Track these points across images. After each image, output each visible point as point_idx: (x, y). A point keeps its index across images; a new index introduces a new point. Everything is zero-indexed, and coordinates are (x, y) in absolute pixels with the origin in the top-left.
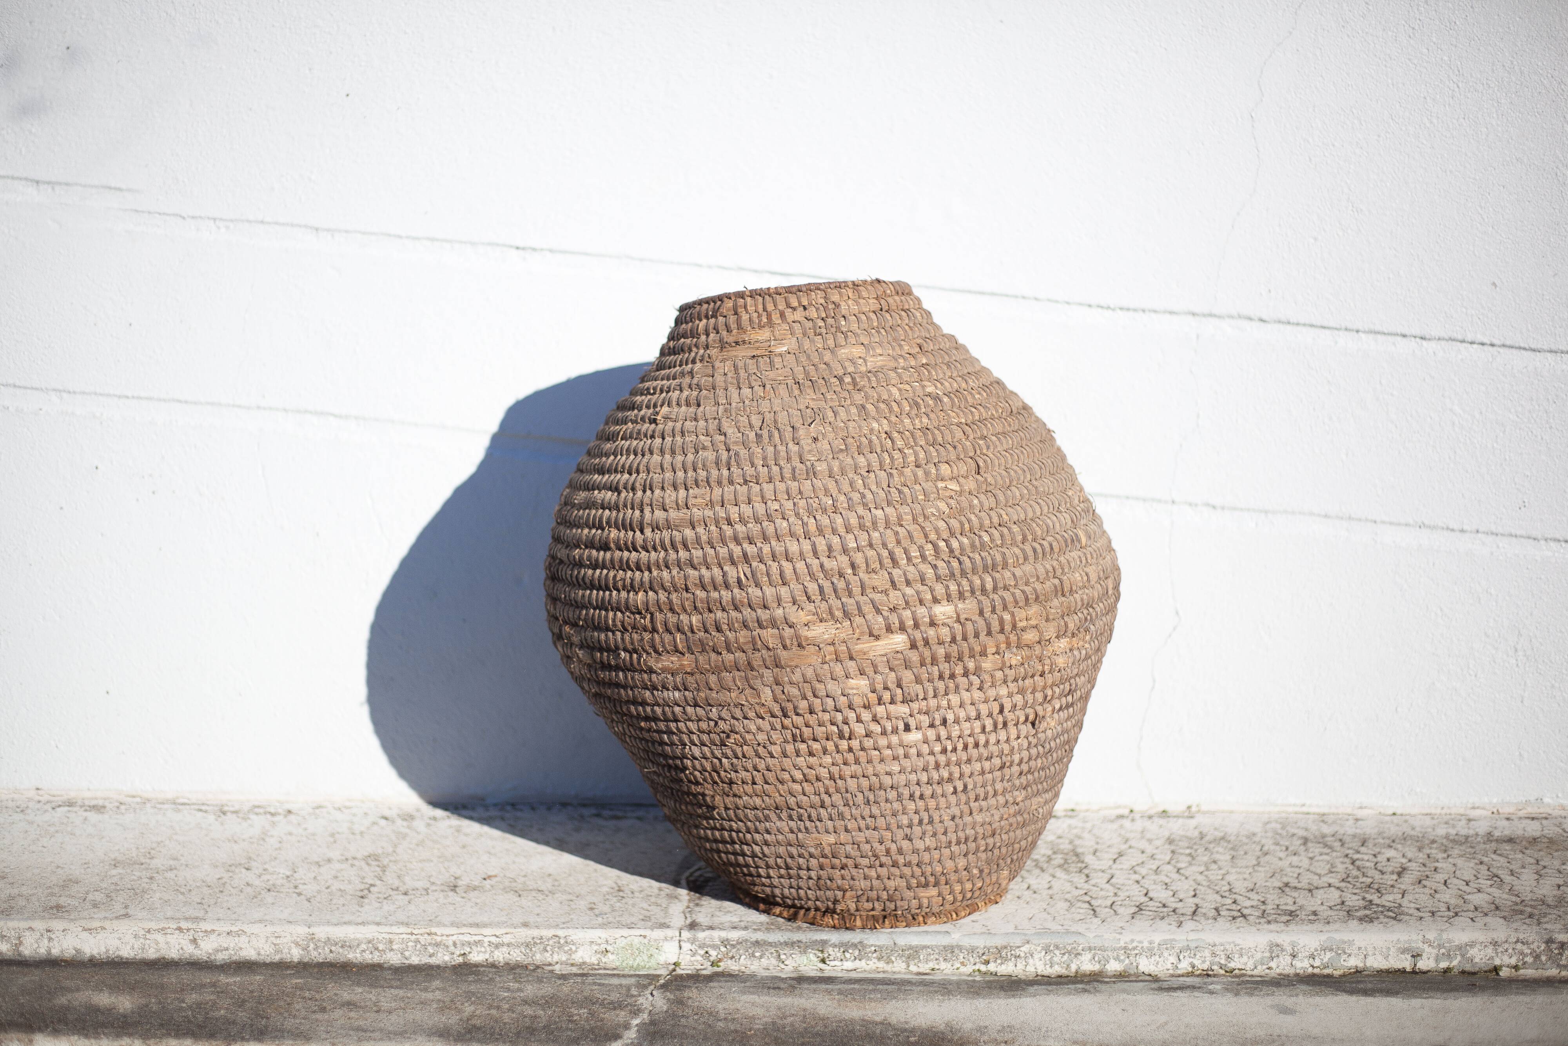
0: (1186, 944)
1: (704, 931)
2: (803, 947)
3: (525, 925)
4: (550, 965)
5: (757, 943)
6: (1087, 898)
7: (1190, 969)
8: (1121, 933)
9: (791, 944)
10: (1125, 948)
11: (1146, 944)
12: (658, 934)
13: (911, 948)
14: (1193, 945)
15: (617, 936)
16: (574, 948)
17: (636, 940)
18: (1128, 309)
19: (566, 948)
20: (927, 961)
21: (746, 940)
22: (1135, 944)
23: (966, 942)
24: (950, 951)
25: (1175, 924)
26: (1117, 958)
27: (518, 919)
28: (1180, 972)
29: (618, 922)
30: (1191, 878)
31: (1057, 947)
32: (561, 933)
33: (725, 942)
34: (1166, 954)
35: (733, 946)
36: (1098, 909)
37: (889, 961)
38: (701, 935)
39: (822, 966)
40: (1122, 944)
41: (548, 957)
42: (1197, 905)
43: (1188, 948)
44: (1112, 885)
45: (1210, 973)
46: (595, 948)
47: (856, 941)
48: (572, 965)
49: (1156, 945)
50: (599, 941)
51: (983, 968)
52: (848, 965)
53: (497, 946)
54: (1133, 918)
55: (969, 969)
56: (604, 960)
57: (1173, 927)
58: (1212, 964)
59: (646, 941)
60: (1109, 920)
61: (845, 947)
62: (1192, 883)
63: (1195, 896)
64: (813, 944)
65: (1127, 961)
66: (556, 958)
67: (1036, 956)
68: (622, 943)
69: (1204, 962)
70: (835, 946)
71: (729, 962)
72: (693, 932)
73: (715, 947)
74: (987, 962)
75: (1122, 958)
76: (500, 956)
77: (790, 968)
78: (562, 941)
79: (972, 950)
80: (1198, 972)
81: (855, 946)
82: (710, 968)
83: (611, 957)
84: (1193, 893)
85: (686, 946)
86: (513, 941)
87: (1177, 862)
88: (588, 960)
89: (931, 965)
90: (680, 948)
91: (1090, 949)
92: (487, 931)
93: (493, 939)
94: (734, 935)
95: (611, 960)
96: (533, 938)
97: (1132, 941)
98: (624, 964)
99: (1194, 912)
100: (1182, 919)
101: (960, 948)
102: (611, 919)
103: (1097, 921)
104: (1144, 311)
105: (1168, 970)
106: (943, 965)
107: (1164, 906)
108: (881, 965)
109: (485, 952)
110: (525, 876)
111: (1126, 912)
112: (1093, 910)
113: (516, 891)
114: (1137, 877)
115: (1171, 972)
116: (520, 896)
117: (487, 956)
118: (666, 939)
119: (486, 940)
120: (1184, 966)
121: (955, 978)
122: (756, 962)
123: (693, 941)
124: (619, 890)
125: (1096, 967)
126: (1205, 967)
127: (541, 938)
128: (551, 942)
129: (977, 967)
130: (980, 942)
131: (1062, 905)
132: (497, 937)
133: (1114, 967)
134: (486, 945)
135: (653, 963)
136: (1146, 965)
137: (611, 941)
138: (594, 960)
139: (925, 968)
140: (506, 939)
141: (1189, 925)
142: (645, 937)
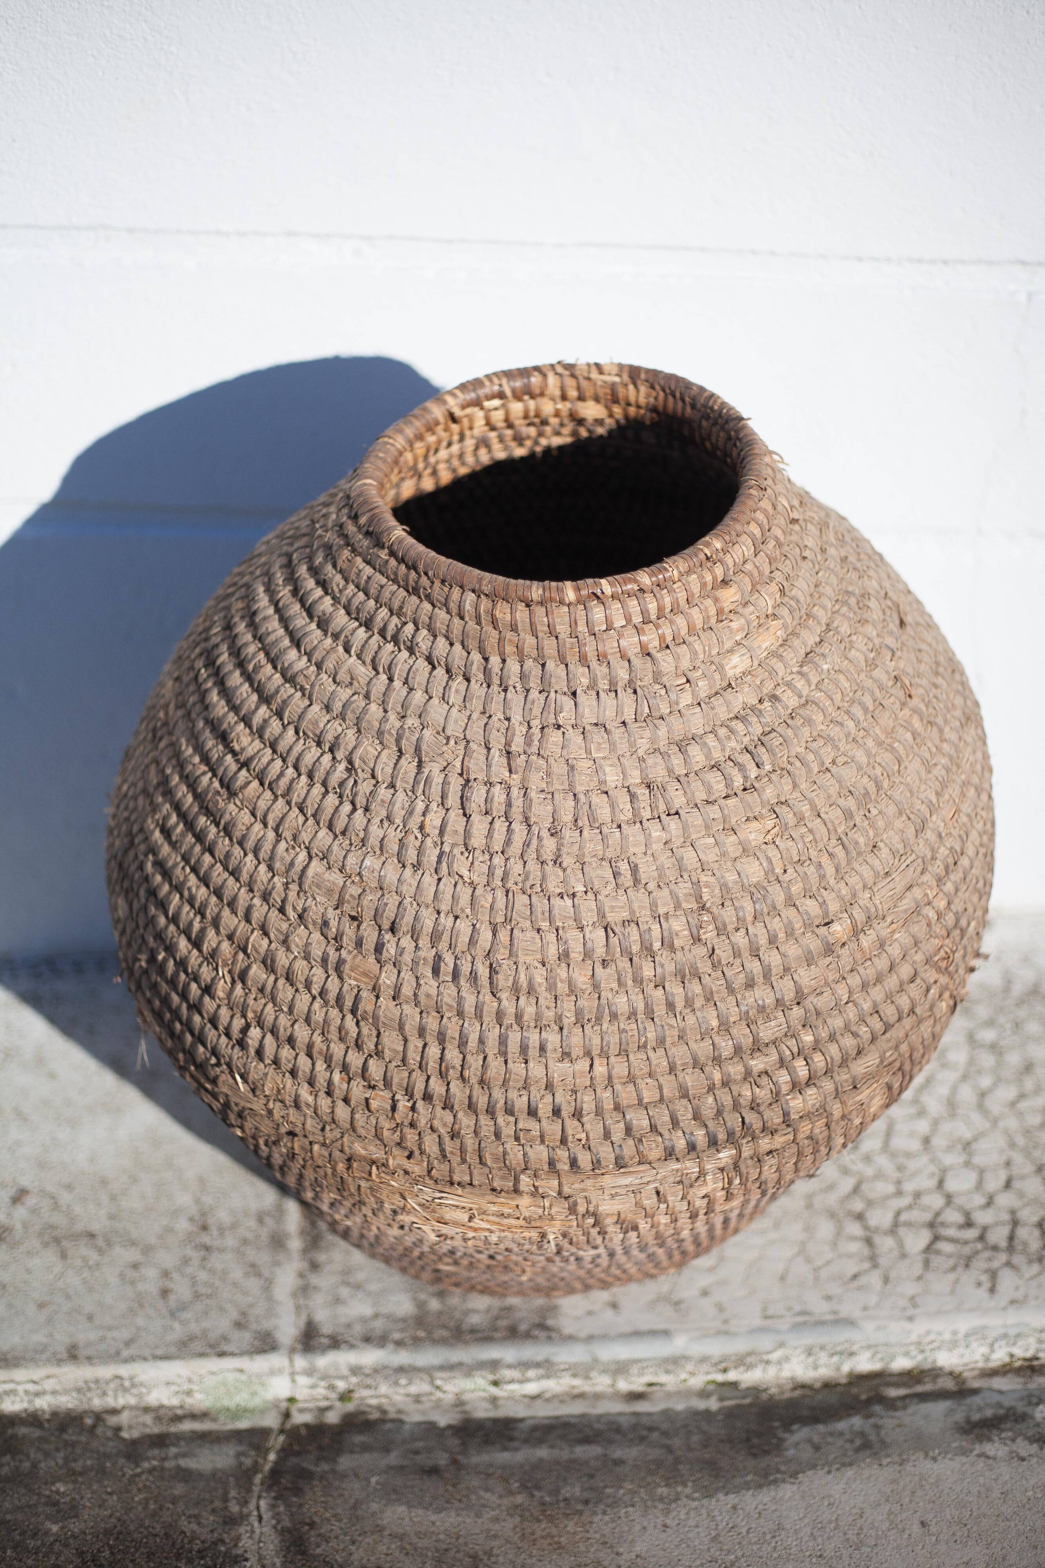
0: (1002, 1331)
1: (325, 1349)
2: (468, 1370)
3: (73, 1355)
4: (115, 1412)
5: (401, 1370)
6: (858, 1205)
7: (1007, 1359)
8: (911, 1319)
9: (449, 1367)
10: (919, 1343)
11: (947, 1336)
12: (260, 1364)
13: (617, 1362)
14: (1013, 1332)
15: (203, 1372)
16: (144, 1390)
17: (231, 1377)
18: (920, 261)
19: (135, 1391)
20: (641, 1374)
21: (385, 1367)
22: (932, 1337)
23: (697, 1349)
24: (673, 1362)
25: (984, 1278)
26: (907, 1354)
27: (61, 1340)
28: (993, 1364)
29: (205, 1332)
30: (1001, 1124)
31: (822, 1348)
32: (124, 1370)
33: (355, 1370)
34: (974, 1345)
35: (367, 1375)
36: (878, 1240)
37: (587, 1377)
38: (324, 1361)
39: (494, 1390)
40: (914, 1338)
41: (111, 1402)
42: (1013, 1212)
43: (1005, 1336)
44: (893, 1155)
45: (1035, 1363)
46: (174, 1388)
47: (540, 1358)
48: (147, 1410)
49: (961, 1336)
50: (178, 1381)
51: (720, 1378)
52: (531, 1388)
53: (37, 1394)
54: (927, 1264)
55: (697, 1382)
56: (189, 1401)
57: (983, 1293)
58: (1038, 1351)
59: (243, 1377)
60: (893, 1274)
61: (525, 1365)
62: (1002, 1142)
63: (1008, 1185)
64: (483, 1365)
65: (920, 1357)
66: (121, 1402)
67: (794, 1360)
68: (210, 1381)
69: (1027, 1350)
70: (510, 1366)
71: (365, 1393)
72: (309, 1356)
73: (343, 1378)
74: (725, 1371)
75: (914, 1353)
76: (43, 1404)
77: (449, 1398)
78: (127, 1384)
79: (703, 1360)
80: (1018, 1364)
81: (538, 1365)
82: (338, 1404)
83: (198, 1396)
84: (1003, 1176)
85: (302, 1380)
86: (58, 1388)
87: (979, 1072)
88: (166, 1402)
89: (648, 1379)
90: (293, 1381)
91: (869, 1347)
92: (20, 1374)
93: (31, 1387)
94: (370, 1357)
95: (200, 1400)
96: (86, 1382)
97: (928, 1333)
98: (218, 1405)
99: (1011, 1238)
100: (996, 1264)
101: (686, 1358)
102: (194, 1328)
103: (874, 1279)
104: (945, 262)
105: (976, 1362)
106: (663, 1378)
107: (969, 1224)
108: (577, 1382)
109: (22, 1401)
110: (69, 1187)
111: (917, 1241)
112: (869, 1242)
113: (57, 1240)
114: (923, 1126)
115: (981, 1365)
116: (64, 1256)
117: (25, 1405)
118: (273, 1373)
119: (20, 1388)
120: (1000, 1356)
121: (680, 1407)
122: (402, 1391)
123: (309, 1372)
124: (205, 1228)
125: (876, 1366)
126: (1029, 1354)
127: (97, 1381)
128: (112, 1386)
129: (710, 1377)
130: (716, 1348)
131: (825, 1229)
132: (34, 1382)
133: (901, 1364)
134: (21, 1393)
135: (257, 1402)
136: (946, 1360)
137: (195, 1378)
138: (175, 1402)
139: (637, 1384)
140: (49, 1385)
141: (1007, 1281)
142: (241, 1371)
